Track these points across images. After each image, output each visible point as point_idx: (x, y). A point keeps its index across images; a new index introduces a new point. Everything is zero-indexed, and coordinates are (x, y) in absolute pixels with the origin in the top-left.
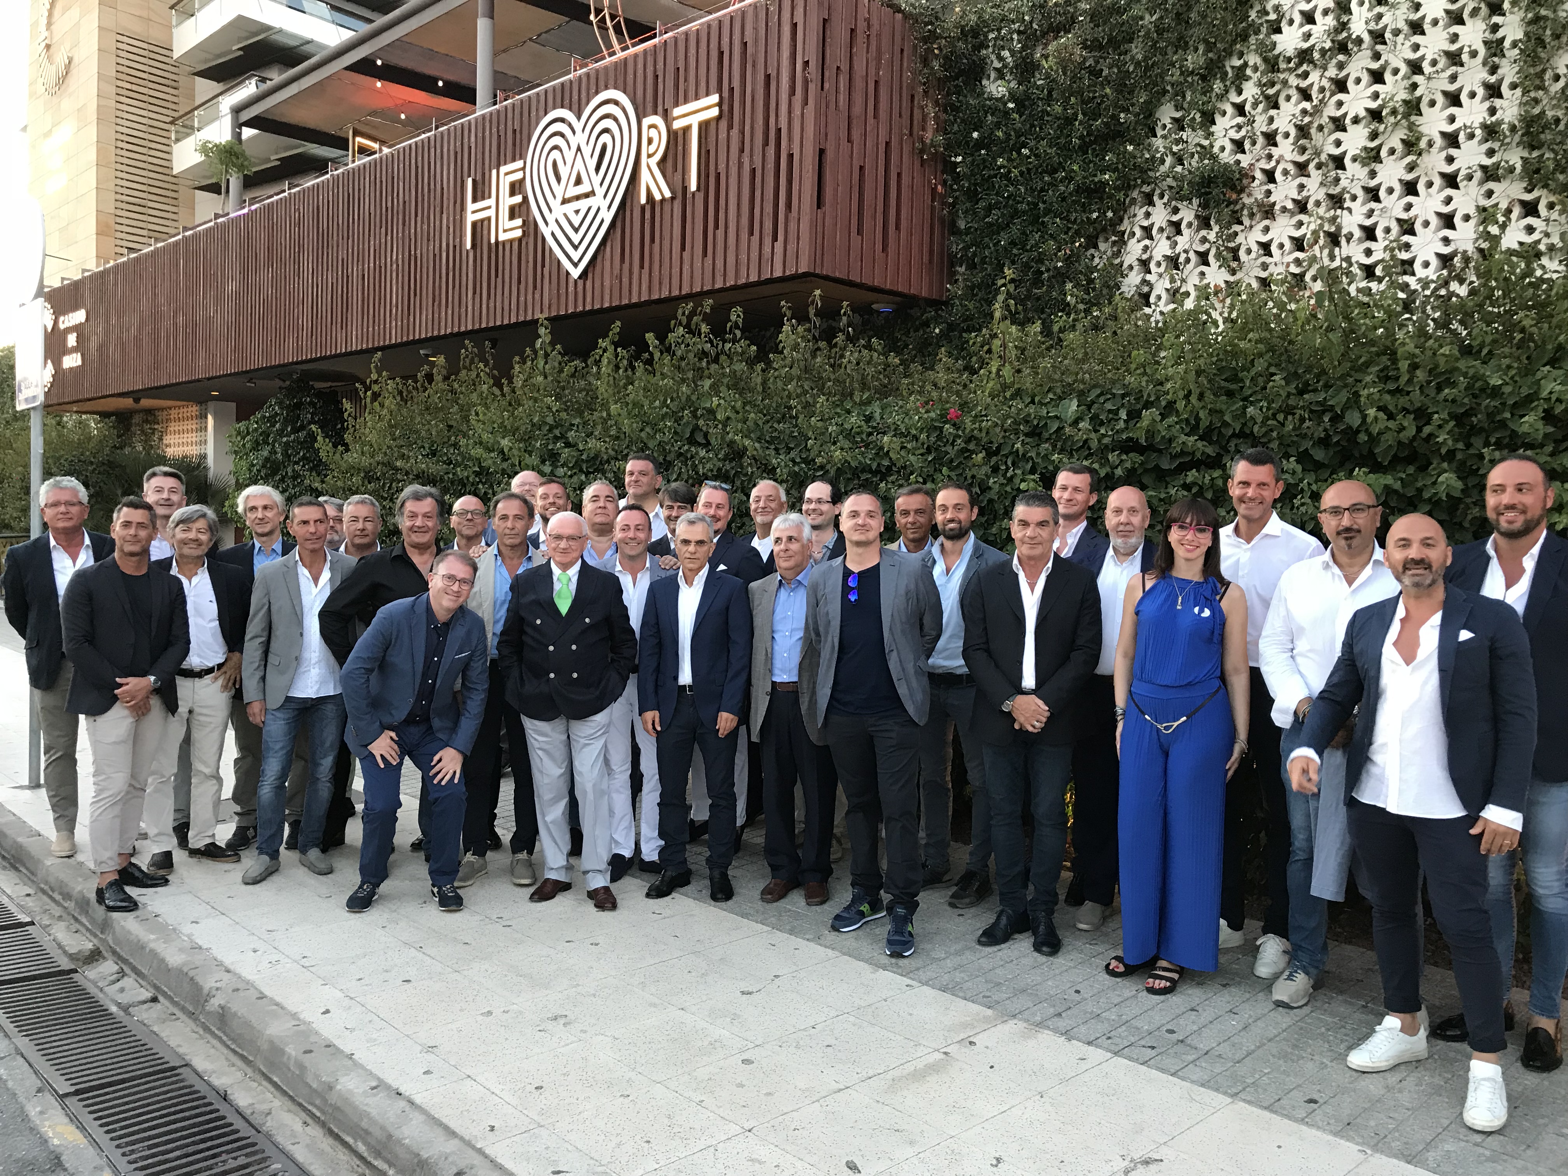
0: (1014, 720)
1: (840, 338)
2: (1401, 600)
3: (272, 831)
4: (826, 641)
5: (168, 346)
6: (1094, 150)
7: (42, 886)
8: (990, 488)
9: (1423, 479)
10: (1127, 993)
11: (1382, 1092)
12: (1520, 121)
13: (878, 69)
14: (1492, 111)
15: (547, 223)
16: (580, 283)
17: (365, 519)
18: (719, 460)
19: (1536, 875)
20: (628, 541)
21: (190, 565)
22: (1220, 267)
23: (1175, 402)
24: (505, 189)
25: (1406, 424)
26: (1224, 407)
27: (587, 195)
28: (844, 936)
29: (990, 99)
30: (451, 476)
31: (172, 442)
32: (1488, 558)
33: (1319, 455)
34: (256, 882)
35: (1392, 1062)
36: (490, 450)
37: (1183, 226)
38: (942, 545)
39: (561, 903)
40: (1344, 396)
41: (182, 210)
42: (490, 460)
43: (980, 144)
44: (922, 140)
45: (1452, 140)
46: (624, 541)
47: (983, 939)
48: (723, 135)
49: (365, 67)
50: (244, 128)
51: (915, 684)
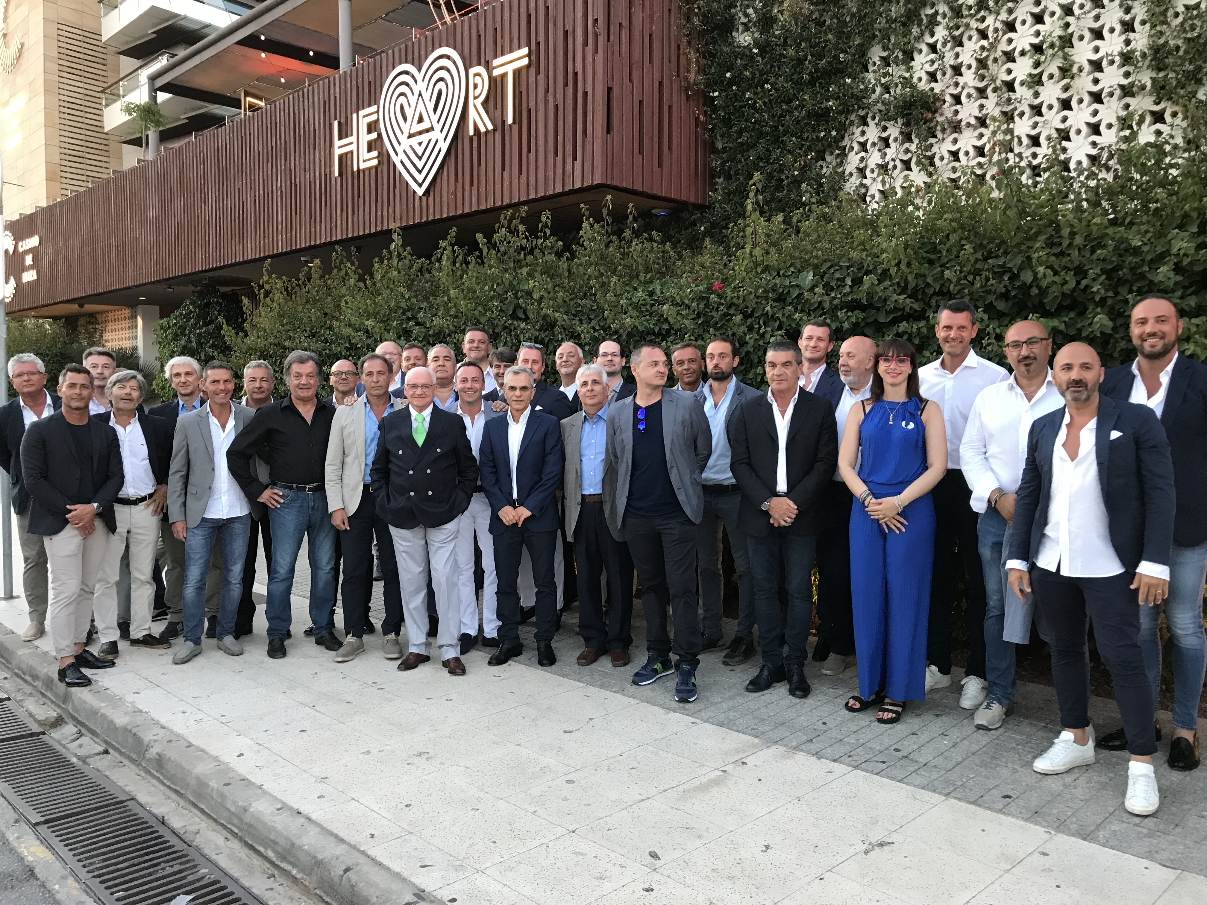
0: (770, 516)
1: (627, 233)
2: (1067, 410)
3: (195, 623)
4: (622, 461)
5: (104, 261)
6: (821, 84)
7: (16, 671)
8: (747, 343)
9: (1082, 321)
10: (863, 723)
11: (1061, 789)
12: (1149, 49)
13: (651, 24)
14: (1128, 42)
15: (397, 154)
16: (424, 199)
17: (261, 380)
18: (536, 330)
19: (1175, 620)
20: (466, 390)
21: (124, 416)
22: (920, 171)
23: (888, 270)
24: (363, 128)
25: (1068, 278)
26: (926, 272)
27: (427, 131)
28: (642, 688)
29: (739, 47)
30: (327, 352)
31: (110, 338)
32: (1134, 377)
33: (1001, 306)
34: (184, 661)
35: (1068, 766)
36: (358, 330)
37: (891, 141)
38: (711, 386)
39: (422, 671)
40: (1019, 260)
41: (112, 160)
42: (358, 338)
43: (731, 82)
44: (687, 79)
45: (1097, 66)
46: (464, 390)
47: (750, 687)
48: (532, 79)
49: (251, 41)
50: (158, 93)
51: (691, 492)
